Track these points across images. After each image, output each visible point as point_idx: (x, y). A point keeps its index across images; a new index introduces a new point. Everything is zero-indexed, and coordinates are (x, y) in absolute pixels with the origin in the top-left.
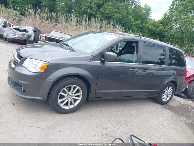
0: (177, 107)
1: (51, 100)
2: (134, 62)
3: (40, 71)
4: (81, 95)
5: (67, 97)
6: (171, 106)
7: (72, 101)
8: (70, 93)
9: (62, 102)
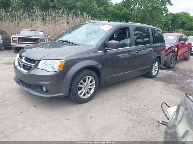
0: (164, 77)
1: (72, 93)
2: (128, 45)
3: (58, 70)
4: (94, 84)
5: (84, 88)
6: (159, 78)
7: (88, 90)
8: (86, 84)
9: (81, 94)
